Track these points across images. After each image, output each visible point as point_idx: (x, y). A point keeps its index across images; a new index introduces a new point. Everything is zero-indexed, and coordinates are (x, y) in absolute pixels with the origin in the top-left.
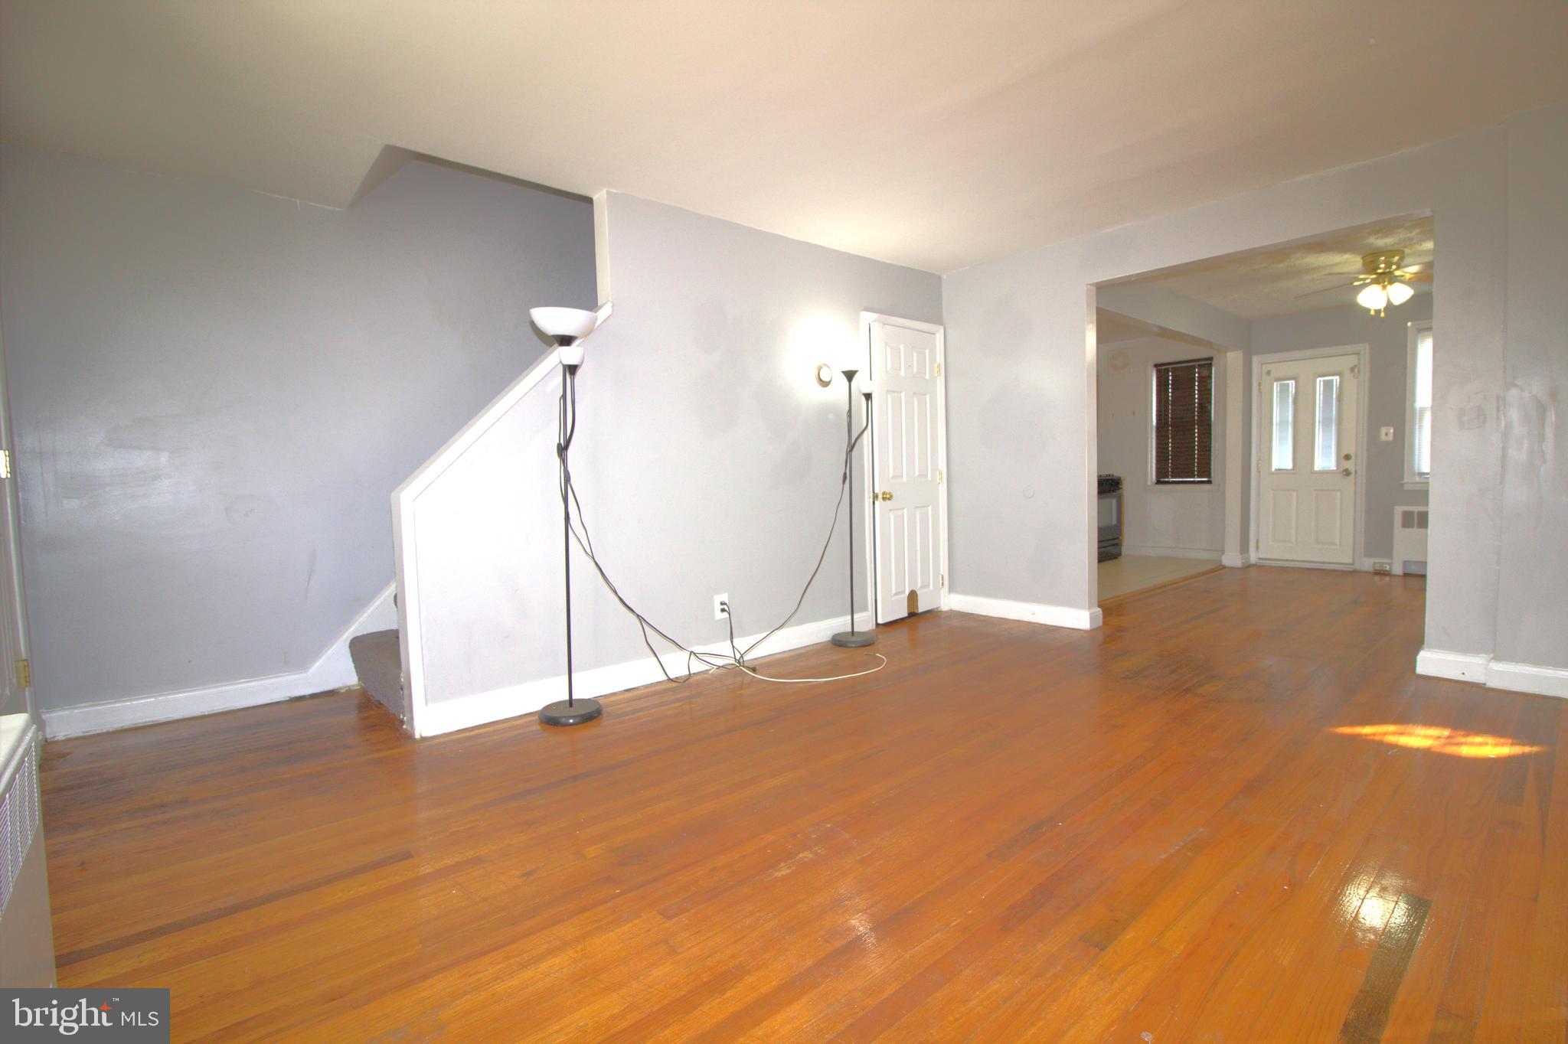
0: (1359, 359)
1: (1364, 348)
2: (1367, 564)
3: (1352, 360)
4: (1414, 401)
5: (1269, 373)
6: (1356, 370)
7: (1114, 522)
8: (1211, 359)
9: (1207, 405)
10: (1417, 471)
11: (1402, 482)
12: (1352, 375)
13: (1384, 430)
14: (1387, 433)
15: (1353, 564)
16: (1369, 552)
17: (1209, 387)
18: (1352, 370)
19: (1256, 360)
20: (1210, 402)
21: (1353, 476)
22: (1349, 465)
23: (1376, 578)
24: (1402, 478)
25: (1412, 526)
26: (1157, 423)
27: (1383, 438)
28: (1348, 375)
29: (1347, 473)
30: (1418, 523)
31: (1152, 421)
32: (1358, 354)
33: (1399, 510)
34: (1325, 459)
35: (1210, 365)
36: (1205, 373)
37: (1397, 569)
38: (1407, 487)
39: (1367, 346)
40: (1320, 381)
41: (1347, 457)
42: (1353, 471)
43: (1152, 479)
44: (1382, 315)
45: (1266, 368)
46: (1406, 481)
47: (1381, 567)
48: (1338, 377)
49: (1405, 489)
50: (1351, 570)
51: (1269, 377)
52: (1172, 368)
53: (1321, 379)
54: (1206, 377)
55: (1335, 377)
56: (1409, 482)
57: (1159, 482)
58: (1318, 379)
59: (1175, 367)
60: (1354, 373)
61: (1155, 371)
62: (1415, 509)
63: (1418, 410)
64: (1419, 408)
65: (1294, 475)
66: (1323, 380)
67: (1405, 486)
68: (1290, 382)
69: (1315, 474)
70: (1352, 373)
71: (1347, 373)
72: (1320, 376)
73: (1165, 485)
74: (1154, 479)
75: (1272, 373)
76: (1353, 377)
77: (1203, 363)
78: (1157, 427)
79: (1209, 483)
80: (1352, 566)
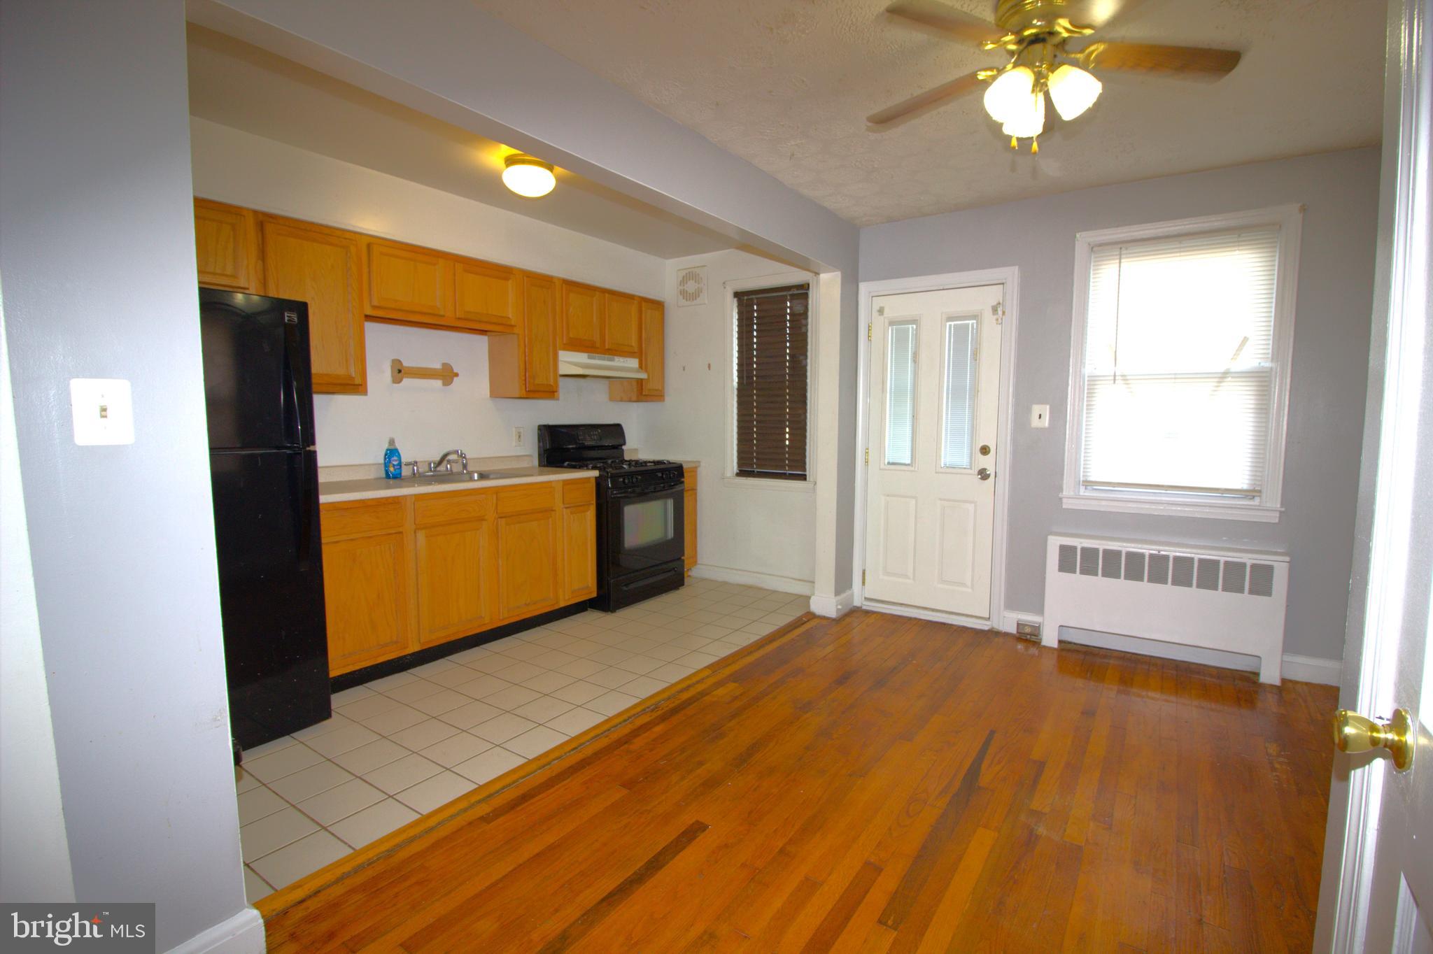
0: (1004, 294)
1: (1011, 274)
2: (1008, 622)
3: (994, 295)
4: (1081, 362)
5: (881, 311)
6: (1000, 312)
7: (671, 534)
8: (807, 286)
9: (801, 358)
10: (1079, 477)
11: (1060, 496)
12: (996, 317)
13: (1036, 410)
14: (1040, 416)
15: (987, 618)
16: (1011, 604)
17: (804, 330)
18: (995, 310)
19: (864, 288)
20: (805, 354)
21: (991, 479)
22: (987, 462)
23: (1020, 646)
24: (1061, 489)
25: (1072, 571)
26: (739, 383)
27: (1035, 423)
28: (988, 317)
29: (983, 475)
30: (1081, 570)
31: (732, 380)
32: (1003, 284)
33: (1054, 544)
34: (955, 453)
35: (805, 296)
36: (799, 309)
37: (1050, 639)
38: (1067, 504)
39: (1016, 269)
40: (950, 325)
41: (985, 450)
42: (991, 471)
43: (733, 469)
44: (1035, 146)
45: (878, 303)
46: (1065, 493)
47: (1028, 630)
48: (975, 321)
49: (1064, 507)
50: (986, 628)
51: (882, 317)
52: (757, 298)
53: (953, 323)
54: (800, 315)
55: (970, 322)
56: (1072, 497)
57: (742, 473)
58: (948, 324)
59: (761, 298)
60: (997, 314)
61: (735, 303)
62: (1080, 543)
63: (1086, 379)
64: (1088, 377)
65: (912, 471)
66: (955, 325)
67: (1064, 501)
68: (910, 326)
69: (941, 470)
70: (994, 314)
71: (988, 314)
72: (950, 319)
73: (749, 479)
74: (735, 469)
75: (886, 311)
76: (995, 321)
77: (796, 292)
78: (739, 390)
79: (803, 477)
80: (988, 623)
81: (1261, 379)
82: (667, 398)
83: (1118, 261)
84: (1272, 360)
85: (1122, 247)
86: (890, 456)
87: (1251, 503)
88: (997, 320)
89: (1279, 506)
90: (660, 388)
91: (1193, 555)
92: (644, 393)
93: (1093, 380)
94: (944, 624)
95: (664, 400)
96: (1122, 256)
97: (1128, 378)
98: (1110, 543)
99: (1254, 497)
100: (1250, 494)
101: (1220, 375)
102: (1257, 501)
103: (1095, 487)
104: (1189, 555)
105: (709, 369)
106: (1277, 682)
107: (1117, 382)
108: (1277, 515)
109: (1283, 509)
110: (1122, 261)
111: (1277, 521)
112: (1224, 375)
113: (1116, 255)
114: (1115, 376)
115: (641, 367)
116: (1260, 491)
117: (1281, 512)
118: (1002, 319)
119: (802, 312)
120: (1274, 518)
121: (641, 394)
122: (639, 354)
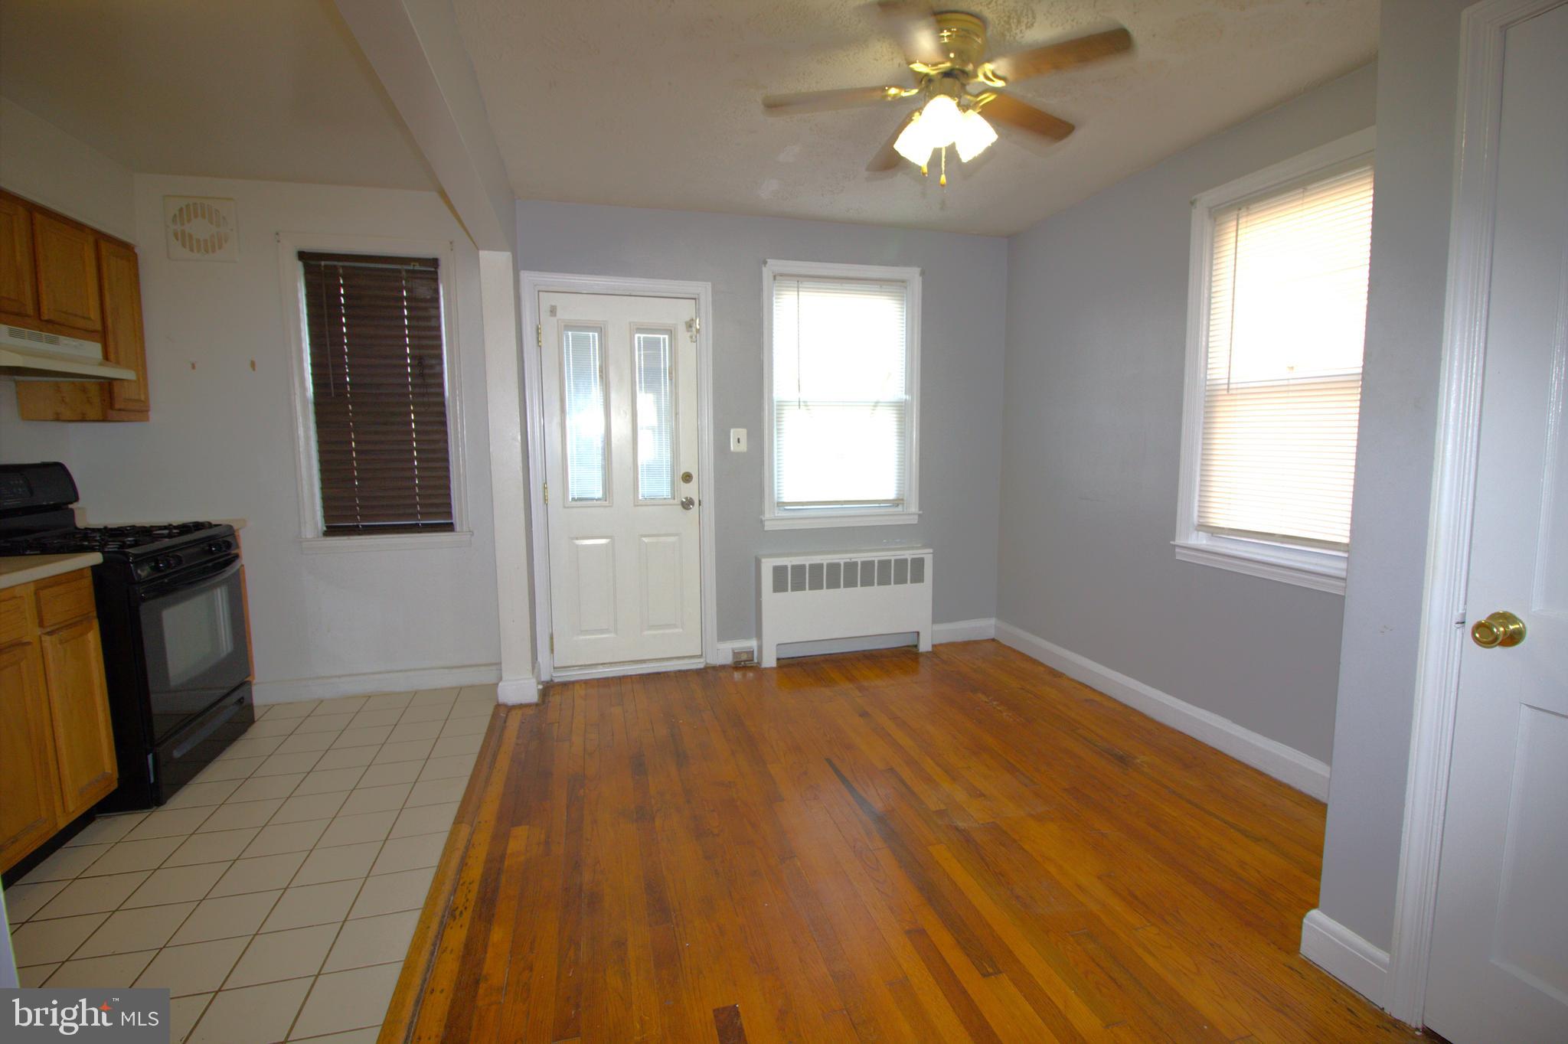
0: (697, 308)
1: (704, 290)
2: (722, 653)
3: (686, 309)
4: (771, 389)
5: (553, 311)
6: (695, 327)
8: (435, 262)
9: (432, 361)
10: (776, 500)
11: (762, 518)
12: (689, 334)
13: (734, 433)
14: (738, 440)
15: (701, 656)
16: (722, 637)
17: (433, 323)
18: (689, 325)
19: (527, 278)
20: (440, 357)
21: (695, 509)
22: (690, 490)
23: (737, 675)
24: (762, 512)
25: (785, 590)
26: (315, 393)
27: (734, 447)
28: (683, 335)
29: (687, 503)
30: (792, 588)
31: (305, 389)
32: (695, 299)
33: (768, 566)
34: (654, 481)
35: (433, 277)
36: (423, 291)
37: (769, 661)
38: (769, 526)
39: (708, 285)
40: (639, 338)
41: (687, 478)
42: (694, 499)
43: (316, 524)
45: (547, 300)
46: (766, 516)
47: (744, 657)
48: (667, 337)
49: (766, 529)
50: (702, 666)
51: (554, 320)
52: (343, 267)
53: (642, 336)
54: (425, 300)
55: (662, 336)
56: (773, 518)
57: (331, 531)
58: (637, 336)
59: (350, 267)
60: (692, 331)
61: (299, 268)
62: (789, 562)
63: (775, 403)
64: (777, 402)
65: (606, 507)
66: (644, 338)
67: (766, 523)
68: (591, 334)
69: (640, 503)
70: (688, 331)
71: (681, 330)
72: (641, 330)
73: (352, 537)
74: (320, 524)
75: (559, 312)
76: (689, 339)
77: (418, 268)
78: (318, 404)
79: (449, 527)
80: (702, 660)
81: (901, 408)
82: (152, 415)
83: (796, 293)
84: (906, 394)
85: (800, 279)
86: (574, 491)
87: (896, 509)
88: (691, 337)
89: (917, 509)
90: (143, 398)
91: (873, 559)
92: (117, 406)
93: (781, 404)
94: (658, 674)
95: (147, 419)
96: (800, 289)
97: (809, 404)
98: (813, 557)
99: (898, 505)
100: (896, 502)
101: (873, 404)
102: (900, 509)
103: (786, 508)
104: (870, 559)
105: (254, 370)
106: (930, 649)
107: (801, 407)
108: (916, 517)
109: (921, 512)
110: (800, 293)
111: (916, 522)
112: (876, 404)
113: (794, 287)
114: (799, 402)
115: (106, 357)
116: (902, 500)
117: (919, 515)
118: (696, 337)
119: (428, 297)
120: (914, 520)
121: (111, 406)
122: (103, 335)
